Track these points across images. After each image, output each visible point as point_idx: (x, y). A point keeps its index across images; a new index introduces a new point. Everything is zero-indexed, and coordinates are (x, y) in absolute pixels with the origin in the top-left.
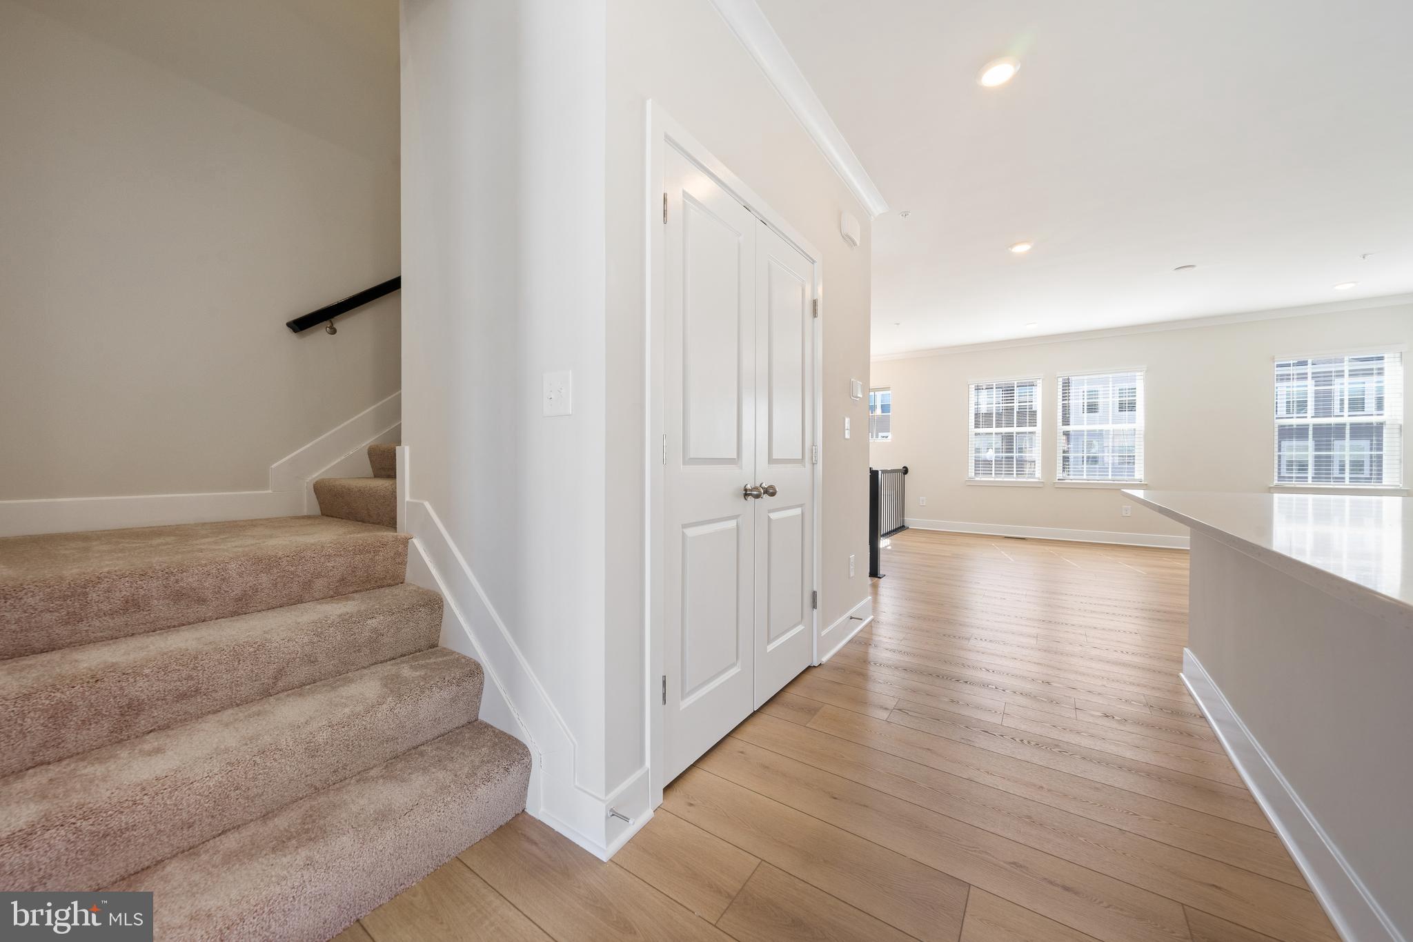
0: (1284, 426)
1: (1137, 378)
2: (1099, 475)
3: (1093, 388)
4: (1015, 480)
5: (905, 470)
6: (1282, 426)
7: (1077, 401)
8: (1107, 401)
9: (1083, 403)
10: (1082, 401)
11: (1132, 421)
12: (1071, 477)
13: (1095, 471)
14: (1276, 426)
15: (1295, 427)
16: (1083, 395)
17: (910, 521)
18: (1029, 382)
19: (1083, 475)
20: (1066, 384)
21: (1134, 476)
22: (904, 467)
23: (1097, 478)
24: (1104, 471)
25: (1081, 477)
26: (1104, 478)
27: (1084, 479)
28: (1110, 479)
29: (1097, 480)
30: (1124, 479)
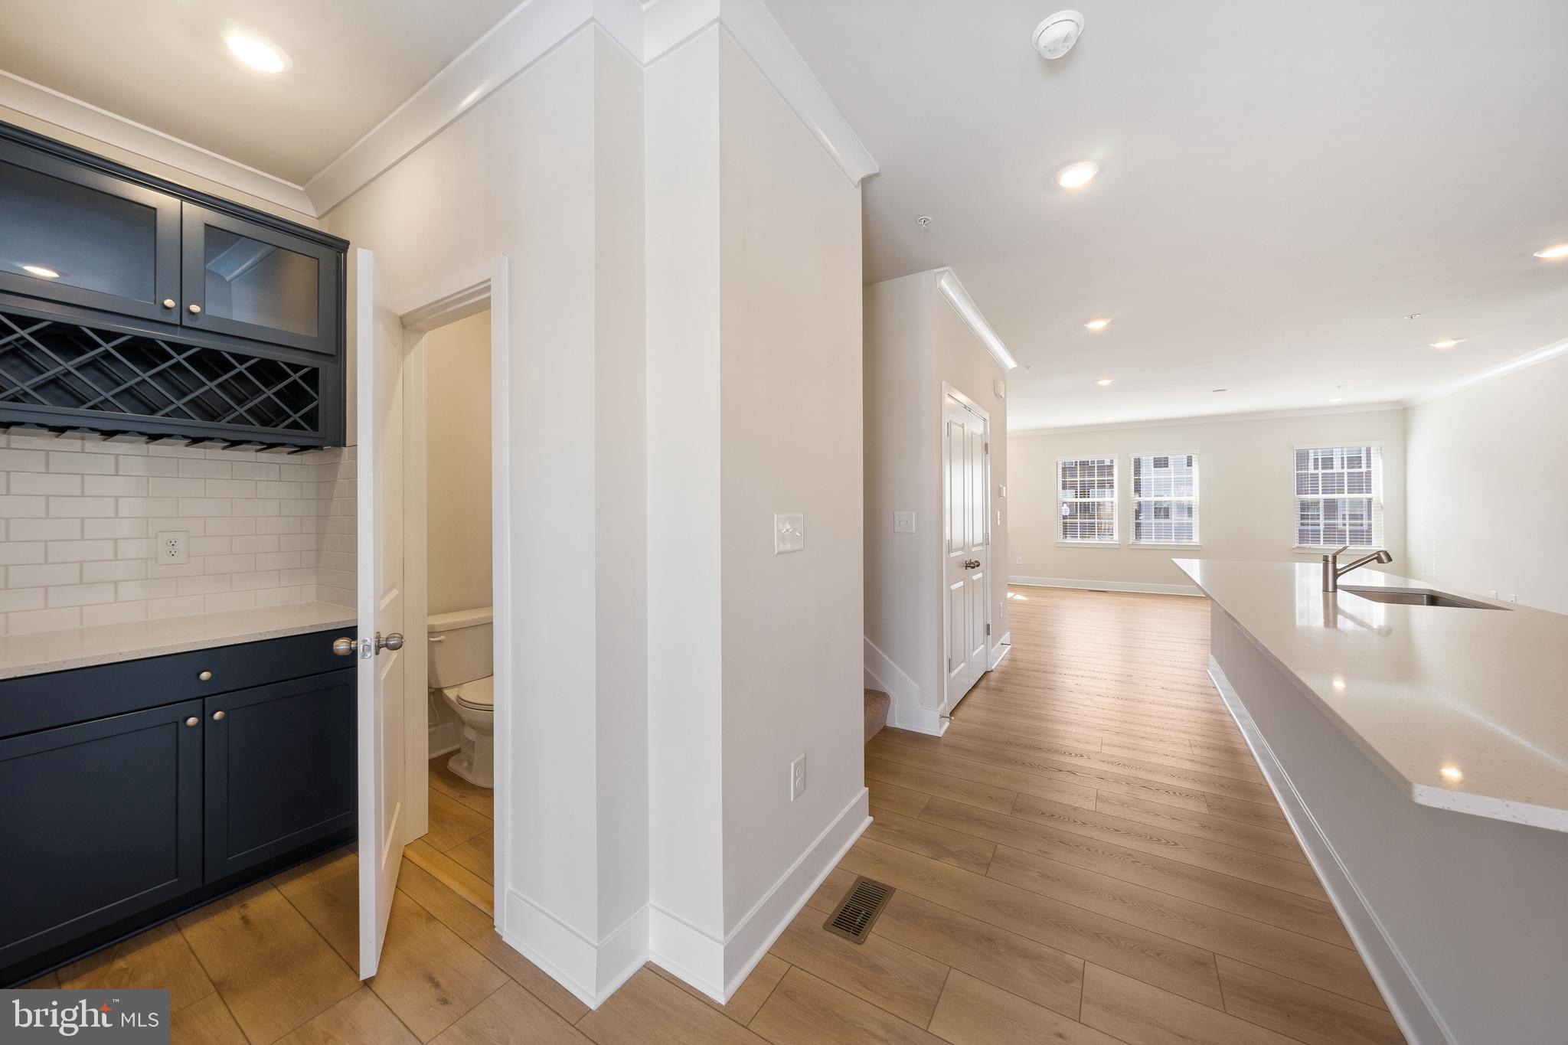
0: (1303, 500)
4: (1098, 542)
7: (1145, 477)
8: (1170, 477)
11: (1190, 494)
12: (1142, 540)
15: (1311, 501)
17: (1010, 578)
20: (1137, 464)
21: (1191, 539)
23: (1163, 540)
24: (1168, 537)
25: (1150, 540)
26: (1169, 540)
27: (1153, 541)
28: (1173, 541)
29: (1162, 542)
30: (1185, 542)
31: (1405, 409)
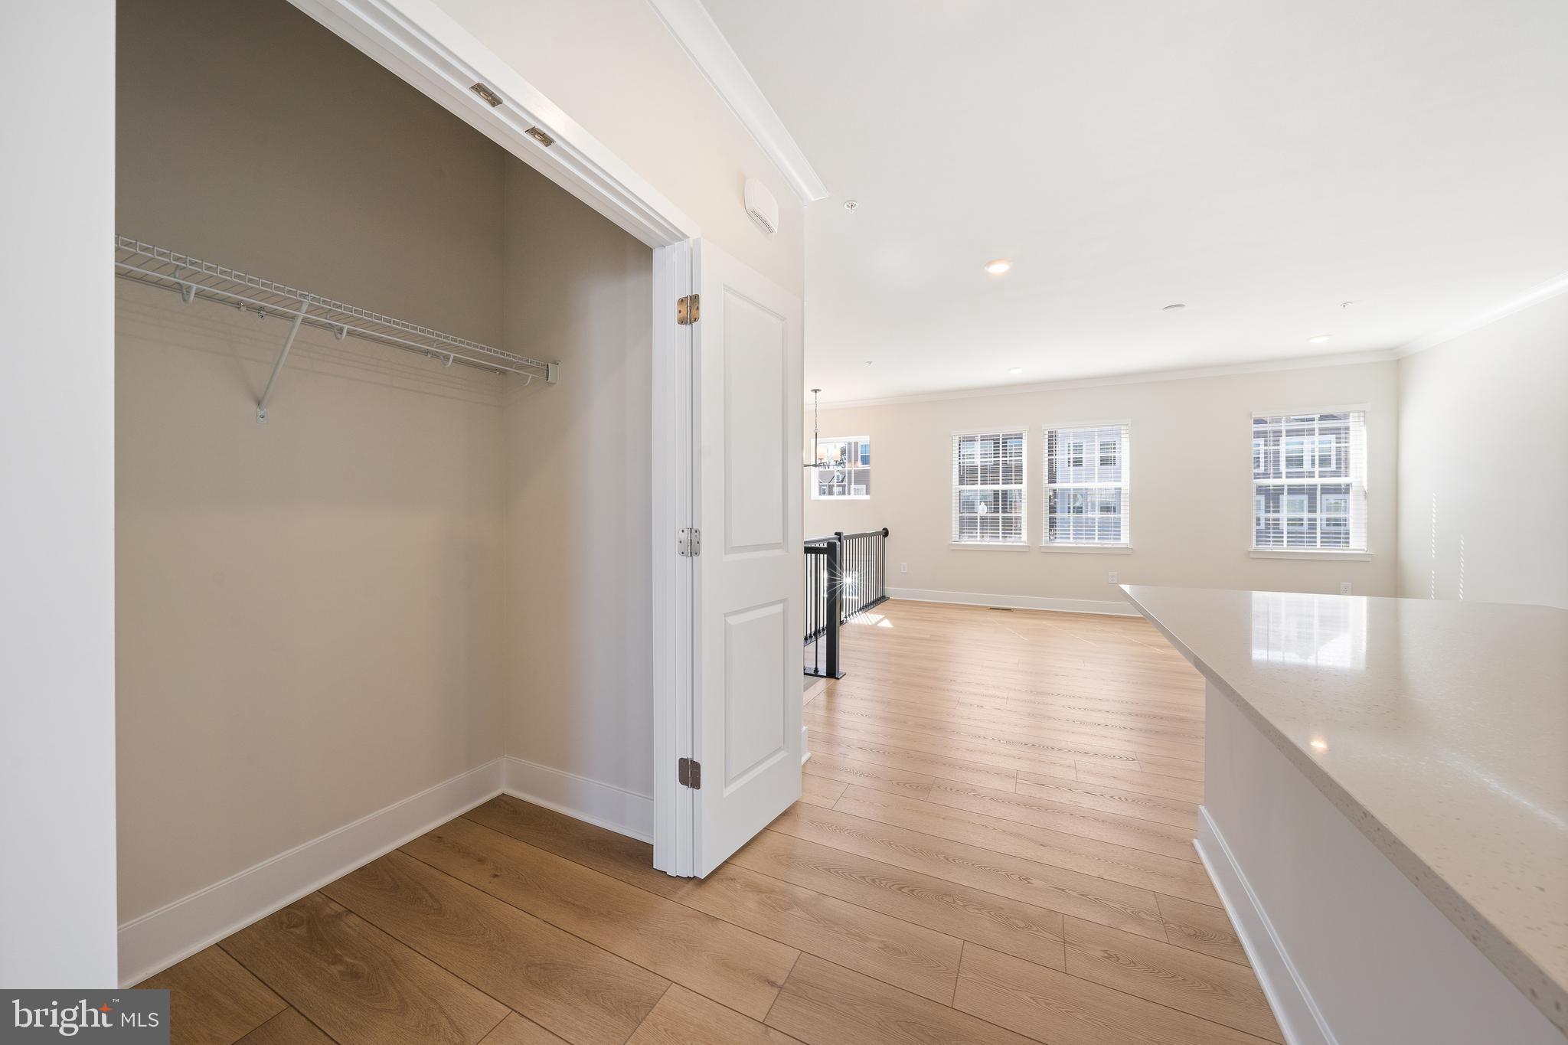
0: (1261, 487)
1: (1122, 432)
2: (1086, 538)
3: (1078, 441)
4: (1002, 544)
5: (886, 533)
6: (1259, 487)
7: (1062, 456)
8: (1092, 455)
9: (1069, 459)
10: (1067, 457)
11: (1118, 478)
12: (1058, 540)
13: (1081, 534)
14: (1254, 486)
15: (1271, 488)
16: (1069, 450)
17: (890, 590)
18: (1016, 435)
19: (1094, 538)
20: (1052, 439)
21: (1120, 539)
22: (884, 529)
23: (1084, 541)
24: (1090, 534)
25: (1067, 540)
26: (1090, 541)
27: (1070, 542)
28: (1096, 542)
29: (1083, 543)
30: (1110, 543)
31: (1398, 360)
